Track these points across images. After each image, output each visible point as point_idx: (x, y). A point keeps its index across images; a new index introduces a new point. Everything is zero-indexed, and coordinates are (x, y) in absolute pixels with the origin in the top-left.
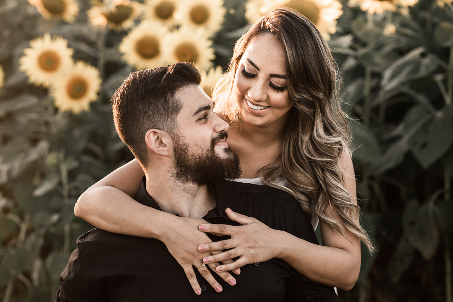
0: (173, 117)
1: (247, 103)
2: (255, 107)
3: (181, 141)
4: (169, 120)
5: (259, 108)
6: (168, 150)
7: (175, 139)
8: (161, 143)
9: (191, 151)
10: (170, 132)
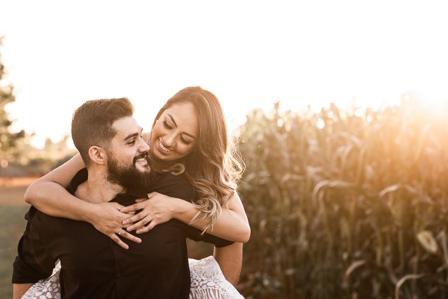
0: (110, 139)
1: (159, 144)
2: (164, 149)
3: (113, 157)
4: (106, 141)
5: (167, 150)
6: (103, 161)
7: (109, 155)
8: (99, 156)
9: (119, 165)
10: (106, 150)
